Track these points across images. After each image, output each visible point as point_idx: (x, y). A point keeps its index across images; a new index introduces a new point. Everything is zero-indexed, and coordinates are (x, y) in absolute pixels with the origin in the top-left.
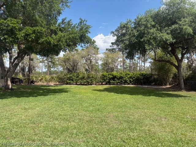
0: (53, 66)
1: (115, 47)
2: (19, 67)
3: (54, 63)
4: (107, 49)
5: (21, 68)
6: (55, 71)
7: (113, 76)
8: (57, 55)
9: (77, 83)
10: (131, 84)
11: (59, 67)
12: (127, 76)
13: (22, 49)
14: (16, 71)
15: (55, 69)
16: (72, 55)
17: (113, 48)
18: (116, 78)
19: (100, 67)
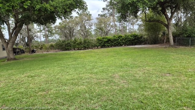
0: (50, 35)
1: (106, 12)
2: (19, 38)
3: (51, 32)
4: (99, 15)
5: (21, 39)
6: (52, 39)
7: (107, 39)
8: (54, 23)
9: (75, 48)
10: (123, 45)
11: (56, 36)
12: (120, 39)
13: (19, 19)
14: (16, 42)
15: (53, 37)
16: (67, 23)
17: (104, 13)
18: (110, 41)
19: (93, 32)
